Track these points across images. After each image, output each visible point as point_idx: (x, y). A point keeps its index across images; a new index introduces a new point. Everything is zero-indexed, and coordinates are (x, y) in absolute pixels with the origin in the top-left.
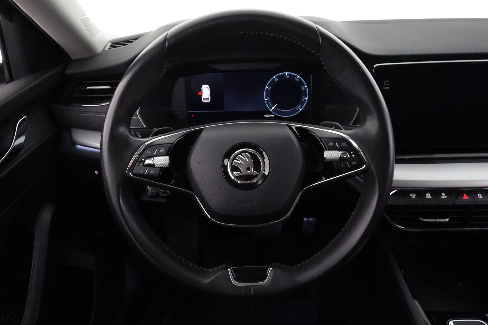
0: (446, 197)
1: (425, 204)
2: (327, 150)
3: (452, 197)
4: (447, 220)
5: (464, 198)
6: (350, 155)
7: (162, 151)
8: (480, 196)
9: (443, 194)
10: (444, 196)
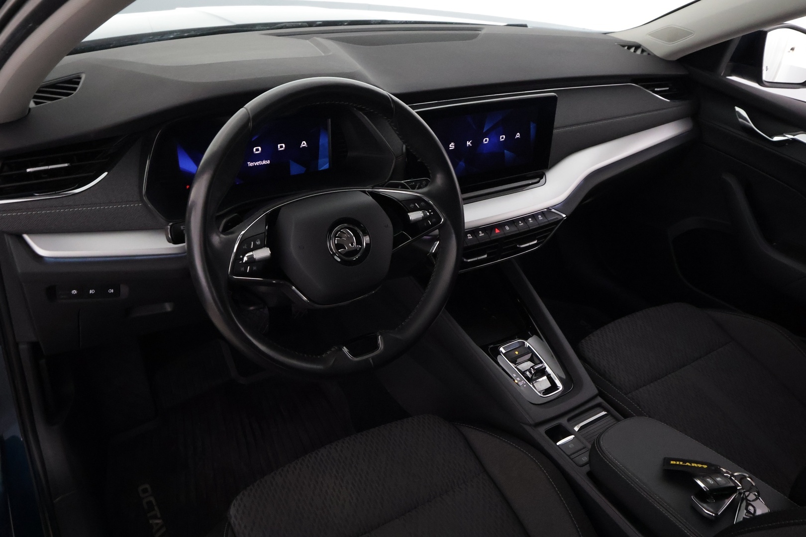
0: (483, 234)
1: (469, 245)
2: (410, 212)
3: (487, 234)
4: (486, 256)
5: (497, 232)
6: (430, 213)
7: (258, 243)
8: (507, 228)
9: (480, 232)
10: (481, 234)
